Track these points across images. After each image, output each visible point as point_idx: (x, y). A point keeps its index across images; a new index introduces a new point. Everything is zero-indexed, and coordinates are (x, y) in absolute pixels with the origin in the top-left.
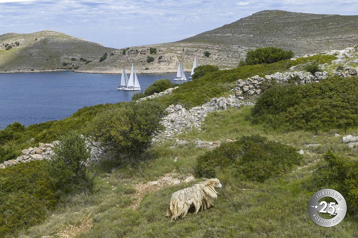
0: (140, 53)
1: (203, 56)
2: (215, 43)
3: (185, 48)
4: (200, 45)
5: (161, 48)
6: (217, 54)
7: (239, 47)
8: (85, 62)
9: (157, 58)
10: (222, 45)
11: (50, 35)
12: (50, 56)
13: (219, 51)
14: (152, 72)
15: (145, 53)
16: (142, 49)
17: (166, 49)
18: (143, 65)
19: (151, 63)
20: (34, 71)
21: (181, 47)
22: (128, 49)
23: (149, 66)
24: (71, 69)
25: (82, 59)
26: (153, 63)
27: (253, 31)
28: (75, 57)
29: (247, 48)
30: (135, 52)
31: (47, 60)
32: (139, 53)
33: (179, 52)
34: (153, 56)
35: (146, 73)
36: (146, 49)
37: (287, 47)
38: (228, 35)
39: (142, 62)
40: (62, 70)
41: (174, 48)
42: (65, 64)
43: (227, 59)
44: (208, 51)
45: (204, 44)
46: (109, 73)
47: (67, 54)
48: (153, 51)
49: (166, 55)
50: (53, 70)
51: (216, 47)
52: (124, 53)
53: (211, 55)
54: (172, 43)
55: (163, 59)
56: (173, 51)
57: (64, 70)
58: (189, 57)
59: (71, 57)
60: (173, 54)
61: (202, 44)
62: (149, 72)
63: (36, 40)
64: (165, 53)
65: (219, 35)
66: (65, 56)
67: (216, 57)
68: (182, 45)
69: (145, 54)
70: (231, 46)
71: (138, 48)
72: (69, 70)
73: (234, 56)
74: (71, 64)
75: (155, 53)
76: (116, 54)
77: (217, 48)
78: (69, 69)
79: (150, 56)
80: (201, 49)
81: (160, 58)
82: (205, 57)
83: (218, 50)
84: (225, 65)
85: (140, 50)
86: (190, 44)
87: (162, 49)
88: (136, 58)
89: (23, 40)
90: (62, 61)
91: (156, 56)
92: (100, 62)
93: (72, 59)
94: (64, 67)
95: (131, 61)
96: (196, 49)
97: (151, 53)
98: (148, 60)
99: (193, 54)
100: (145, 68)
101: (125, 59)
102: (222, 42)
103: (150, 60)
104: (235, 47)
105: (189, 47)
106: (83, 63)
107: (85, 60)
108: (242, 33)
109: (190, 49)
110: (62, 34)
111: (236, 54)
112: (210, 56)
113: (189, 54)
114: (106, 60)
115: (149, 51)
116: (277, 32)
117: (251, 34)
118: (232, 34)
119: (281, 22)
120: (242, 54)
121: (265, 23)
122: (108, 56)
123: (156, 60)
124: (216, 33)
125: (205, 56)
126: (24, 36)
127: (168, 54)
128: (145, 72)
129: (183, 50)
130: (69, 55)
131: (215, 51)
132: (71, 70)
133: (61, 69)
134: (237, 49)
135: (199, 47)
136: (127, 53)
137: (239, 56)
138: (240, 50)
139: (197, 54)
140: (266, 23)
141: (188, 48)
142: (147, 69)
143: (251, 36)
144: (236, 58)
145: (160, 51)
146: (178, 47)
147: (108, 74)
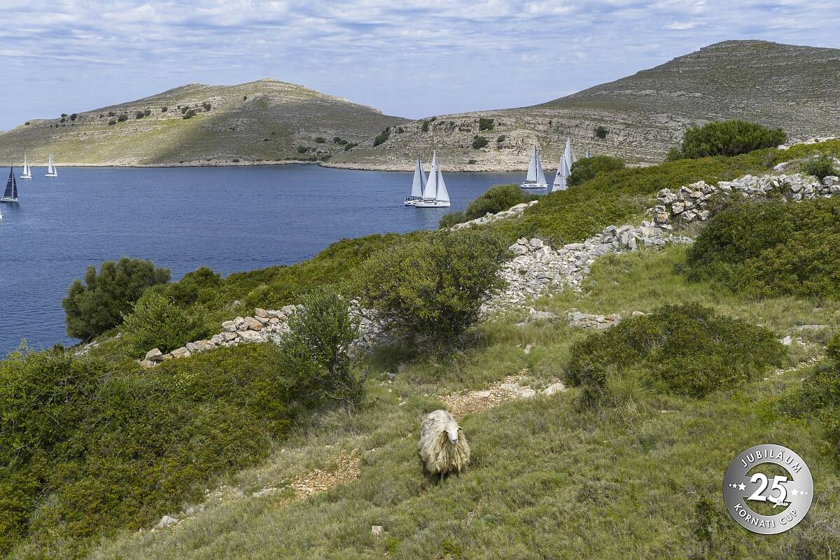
0: (460, 129)
1: (592, 136)
2: (618, 110)
3: (554, 120)
4: (585, 112)
5: (504, 118)
6: (622, 133)
7: (671, 119)
8: (344, 147)
9: (495, 140)
10: (634, 114)
11: (275, 88)
12: (273, 133)
13: (628, 125)
14: (482, 169)
15: (470, 128)
16: (465, 119)
17: (513, 120)
18: (465, 153)
19: (481, 149)
20: (238, 164)
21: (546, 116)
22: (434, 119)
23: (478, 156)
24: (315, 159)
25: (337, 140)
26: (487, 150)
27: (702, 84)
28: (324, 136)
29: (688, 121)
30: (449, 126)
31: (267, 140)
32: (457, 129)
33: (541, 127)
34: (485, 135)
35: (471, 170)
36: (472, 120)
37: (775, 120)
38: (648, 92)
39: (462, 147)
40: (297, 161)
41: (530, 118)
42: (303, 150)
43: (643, 144)
44: (603, 125)
45: (595, 110)
46: (393, 169)
47: (307, 129)
48: (486, 124)
49: (514, 134)
50: (278, 162)
51: (621, 117)
52: (425, 129)
53: (610, 135)
54: (528, 108)
55: (506, 141)
56: (527, 126)
57: (301, 162)
58: (563, 138)
59: (314, 136)
60: (528, 131)
61: (591, 112)
62: (476, 168)
63: (245, 98)
64: (510, 130)
65: (628, 92)
66: (303, 133)
67: (621, 139)
68: (548, 112)
69: (469, 131)
70: (653, 117)
71: (454, 118)
72: (311, 162)
73: (659, 137)
74: (314, 150)
75: (491, 128)
76: (409, 130)
77: (623, 119)
78: (310, 160)
79: (480, 135)
80: (587, 122)
81: (501, 140)
82: (596, 138)
83: (626, 124)
84: (638, 156)
85: (459, 122)
86: (566, 111)
87: (505, 120)
88: (449, 140)
89: (219, 98)
90: (297, 143)
91: (491, 135)
92: (375, 146)
93: (318, 139)
94: (301, 156)
95: (440, 145)
96: (578, 122)
97: (482, 128)
98: (475, 143)
99: (571, 131)
100: (467, 160)
101: (427, 141)
102: (634, 108)
103: (480, 144)
104: (662, 118)
105: (563, 117)
106: (339, 147)
107: (344, 143)
108: (677, 88)
109: (565, 121)
110: (298, 87)
111: (664, 133)
112: (608, 136)
113: (562, 133)
114: (388, 142)
115: (478, 124)
116: (754, 86)
117: (697, 90)
118: (654, 91)
119: (762, 65)
120: (677, 133)
121: (729, 67)
122: (391, 135)
123: (493, 143)
124: (621, 88)
125: (597, 136)
126: (221, 90)
127: (517, 132)
128: (468, 168)
129: (550, 123)
130: (312, 132)
131: (618, 126)
132: (314, 162)
133: (295, 159)
134: (667, 122)
135: (584, 117)
136: (431, 128)
137: (671, 138)
138: (672, 124)
139: (580, 133)
140: (731, 68)
141: (559, 120)
142: (472, 162)
143: (697, 95)
144: (663, 141)
145: (500, 124)
146: (539, 116)
147: (392, 171)
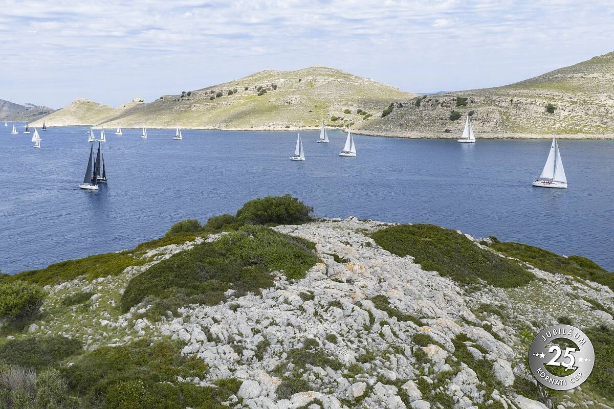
0: (442, 105)
2: (568, 90)
3: (515, 99)
4: (540, 92)
5: (475, 97)
7: (610, 98)
9: (467, 114)
10: (580, 94)
11: (321, 72)
12: (316, 106)
14: (454, 137)
15: (449, 104)
16: (445, 98)
17: (483, 98)
18: (443, 124)
19: (456, 121)
20: (289, 129)
21: (508, 95)
22: (425, 97)
23: (452, 126)
25: (359, 111)
26: (459, 122)
28: (350, 109)
30: (434, 102)
31: (310, 111)
32: (440, 105)
33: (503, 104)
34: (460, 110)
36: (452, 98)
38: (595, 75)
39: (442, 119)
41: (497, 97)
42: (334, 119)
43: (583, 119)
44: (552, 103)
45: (549, 91)
48: (461, 102)
49: (481, 109)
51: (569, 96)
52: (418, 105)
54: (497, 88)
55: (475, 115)
56: (493, 103)
57: (333, 128)
58: (519, 113)
59: (344, 108)
60: (493, 108)
61: (545, 92)
63: (300, 80)
64: (479, 106)
68: (512, 92)
69: (448, 107)
70: (595, 96)
72: (339, 128)
73: (597, 113)
74: (343, 119)
75: (465, 105)
76: (406, 105)
77: (571, 98)
78: (339, 126)
79: (456, 110)
80: (540, 100)
81: (471, 114)
84: (578, 128)
85: (441, 100)
86: (525, 91)
87: (476, 99)
88: (433, 114)
89: (282, 80)
90: (331, 114)
91: (464, 110)
92: (382, 117)
93: (346, 110)
94: (333, 123)
95: (426, 118)
96: (533, 100)
97: (459, 105)
98: (451, 116)
99: (527, 107)
100: (444, 129)
101: (417, 114)
102: (581, 89)
103: (455, 117)
104: (602, 97)
105: (521, 96)
106: (360, 117)
107: (365, 113)
109: (523, 100)
110: (338, 71)
111: (602, 110)
113: (519, 109)
114: (391, 114)
115: (455, 102)
118: (601, 74)
122: (394, 109)
123: (464, 117)
124: (575, 71)
127: (484, 108)
129: (512, 101)
130: (343, 105)
131: (564, 104)
134: (606, 100)
135: (539, 96)
136: (421, 104)
139: (534, 109)
141: (519, 99)
142: (447, 131)
144: (600, 116)
145: (472, 102)
146: (504, 95)
